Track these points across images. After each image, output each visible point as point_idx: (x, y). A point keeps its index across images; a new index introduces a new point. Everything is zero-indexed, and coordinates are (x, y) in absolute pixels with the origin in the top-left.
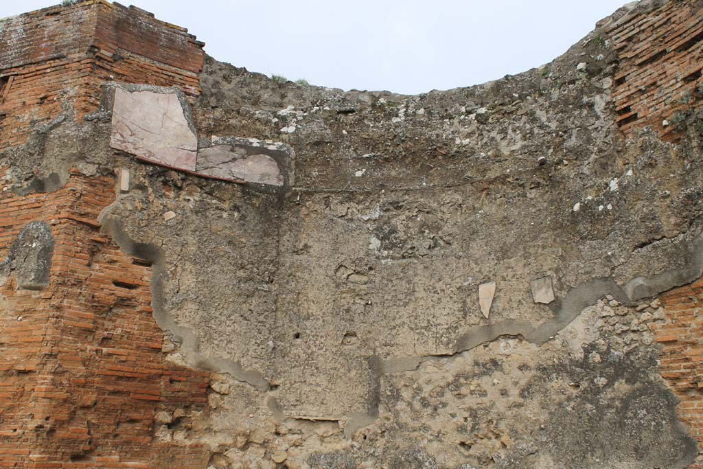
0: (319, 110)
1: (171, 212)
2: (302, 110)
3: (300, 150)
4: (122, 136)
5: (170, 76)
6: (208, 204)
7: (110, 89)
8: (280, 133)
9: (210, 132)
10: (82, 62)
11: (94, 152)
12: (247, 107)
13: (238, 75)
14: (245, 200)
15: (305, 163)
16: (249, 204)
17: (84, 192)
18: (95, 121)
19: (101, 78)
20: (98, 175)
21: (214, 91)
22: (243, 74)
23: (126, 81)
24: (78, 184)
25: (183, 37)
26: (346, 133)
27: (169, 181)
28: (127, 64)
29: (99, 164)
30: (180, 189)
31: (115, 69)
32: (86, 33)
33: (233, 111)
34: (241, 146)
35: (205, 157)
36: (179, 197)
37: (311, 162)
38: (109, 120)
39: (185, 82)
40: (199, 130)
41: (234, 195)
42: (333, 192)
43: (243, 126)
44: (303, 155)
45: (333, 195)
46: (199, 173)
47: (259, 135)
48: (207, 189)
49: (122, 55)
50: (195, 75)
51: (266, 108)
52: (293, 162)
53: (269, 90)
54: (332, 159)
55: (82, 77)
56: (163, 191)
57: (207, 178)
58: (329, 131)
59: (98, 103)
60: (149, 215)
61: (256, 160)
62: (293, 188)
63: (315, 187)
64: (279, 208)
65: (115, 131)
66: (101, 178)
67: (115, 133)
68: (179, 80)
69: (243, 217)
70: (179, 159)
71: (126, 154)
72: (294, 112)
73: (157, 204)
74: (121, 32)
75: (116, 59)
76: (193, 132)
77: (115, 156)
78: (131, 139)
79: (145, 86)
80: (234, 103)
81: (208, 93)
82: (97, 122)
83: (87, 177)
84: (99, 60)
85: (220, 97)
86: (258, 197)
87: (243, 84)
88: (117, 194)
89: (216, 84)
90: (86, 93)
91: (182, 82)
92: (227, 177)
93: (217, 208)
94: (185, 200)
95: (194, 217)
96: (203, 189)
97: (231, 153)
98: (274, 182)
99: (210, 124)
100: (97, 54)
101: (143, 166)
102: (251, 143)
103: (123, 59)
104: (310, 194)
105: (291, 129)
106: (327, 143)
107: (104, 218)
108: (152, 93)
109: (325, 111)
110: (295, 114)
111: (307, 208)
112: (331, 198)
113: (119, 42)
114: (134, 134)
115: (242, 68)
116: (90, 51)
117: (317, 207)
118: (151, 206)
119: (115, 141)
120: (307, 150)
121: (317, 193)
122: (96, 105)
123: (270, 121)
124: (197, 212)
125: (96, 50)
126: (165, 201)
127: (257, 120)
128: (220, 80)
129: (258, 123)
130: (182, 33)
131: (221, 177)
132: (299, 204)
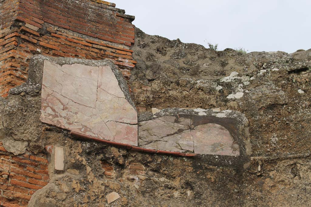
0: (267, 72)
1: (114, 193)
2: (247, 75)
3: (252, 116)
4: (54, 110)
5: (101, 49)
6: (156, 183)
7: (38, 62)
8: (227, 101)
9: (149, 105)
10: (6, 37)
11: (22, 128)
12: (186, 78)
13: (172, 47)
14: (198, 175)
15: (260, 129)
16: (202, 179)
17: (12, 174)
18: (22, 94)
19: (27, 52)
20: (28, 154)
21: (149, 63)
22: (177, 46)
23: (54, 55)
24: (5, 165)
25: (111, 12)
26: (303, 92)
27: (109, 158)
28: (54, 39)
29: (29, 141)
30: (122, 167)
31: (41, 43)
32: (10, 9)
33: (172, 82)
34: (186, 116)
35: (147, 130)
36: (121, 176)
37: (268, 127)
38: (38, 94)
39: (117, 55)
40: (137, 104)
41: (184, 170)
42: (300, 158)
43: (184, 97)
44: (257, 121)
45: (300, 161)
46: (142, 148)
47: (203, 104)
48: (153, 166)
49: (48, 29)
50: (127, 48)
51: (207, 77)
52: (247, 129)
53: (207, 59)
54: (292, 121)
55: (6, 52)
56: (104, 170)
57: (152, 153)
58: (282, 93)
59: (25, 77)
60: (89, 197)
61: (205, 130)
62: (252, 158)
63: (278, 154)
64: (239, 182)
65: (45, 105)
66: (32, 158)
67: (46, 107)
68: (111, 54)
69: (197, 195)
70: (118, 133)
71: (59, 130)
72: (239, 78)
73: (98, 184)
74: (46, 7)
75: (42, 33)
76: (132, 104)
77: (46, 132)
78: (64, 113)
79: (76, 59)
80: (172, 75)
81: (143, 66)
82: (24, 96)
83: (16, 156)
84: (24, 34)
85: (156, 69)
86: (212, 170)
87: (179, 55)
88: (51, 175)
89: (150, 57)
90: (11, 66)
91: (114, 55)
92: (175, 150)
93: (167, 187)
94: (128, 179)
95: (141, 198)
96: (148, 166)
97: (176, 124)
98: (228, 152)
99: (148, 97)
100: (22, 28)
101: (79, 142)
102: (197, 113)
103: (50, 33)
104: (273, 162)
105: (239, 95)
106: (283, 105)
107: (36, 203)
108: (84, 66)
109: (274, 72)
110: (240, 80)
111: (271, 179)
112: (299, 165)
113: (45, 16)
114: (66, 108)
115: (174, 41)
116: (14, 26)
117: (283, 177)
118: (90, 186)
119: (46, 116)
120: (261, 115)
121: (281, 160)
122: (23, 79)
123: (214, 90)
124: (143, 193)
125: (21, 24)
126: (106, 181)
127: (199, 89)
128: (154, 53)
129: (201, 93)
130: (110, 7)
131: (168, 151)
132: (261, 176)
